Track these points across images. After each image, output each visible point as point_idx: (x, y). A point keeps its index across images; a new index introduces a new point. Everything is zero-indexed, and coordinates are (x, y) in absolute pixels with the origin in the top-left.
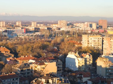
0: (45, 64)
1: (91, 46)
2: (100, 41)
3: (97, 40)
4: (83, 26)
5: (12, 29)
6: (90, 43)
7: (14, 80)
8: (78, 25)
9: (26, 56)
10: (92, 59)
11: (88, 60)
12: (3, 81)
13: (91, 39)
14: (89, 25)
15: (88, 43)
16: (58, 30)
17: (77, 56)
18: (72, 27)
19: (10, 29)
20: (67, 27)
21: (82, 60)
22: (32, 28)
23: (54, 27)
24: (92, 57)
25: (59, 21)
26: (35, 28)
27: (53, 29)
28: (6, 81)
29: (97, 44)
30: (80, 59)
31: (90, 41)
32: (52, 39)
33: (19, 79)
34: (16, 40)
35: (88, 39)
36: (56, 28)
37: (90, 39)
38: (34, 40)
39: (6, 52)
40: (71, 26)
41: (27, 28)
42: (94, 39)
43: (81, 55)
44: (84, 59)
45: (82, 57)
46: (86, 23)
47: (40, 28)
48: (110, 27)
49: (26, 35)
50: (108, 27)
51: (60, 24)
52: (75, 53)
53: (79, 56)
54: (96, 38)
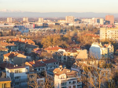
0: (77, 52)
1: (109, 38)
2: (117, 33)
3: (114, 32)
4: (90, 21)
5: (21, 25)
6: (108, 36)
7: (54, 64)
8: (85, 20)
9: (54, 47)
10: (113, 49)
11: (110, 50)
12: (47, 64)
13: (109, 31)
14: (96, 21)
15: (106, 36)
16: (66, 25)
17: (100, 46)
18: (80, 23)
19: (19, 25)
20: (75, 22)
21: (105, 49)
22: (40, 24)
23: (62, 22)
24: (113, 47)
25: (66, 17)
26: (43, 24)
27: (61, 24)
28: (49, 65)
29: (114, 37)
30: (103, 49)
31: (108, 34)
32: (63, 34)
33: (58, 63)
34: (29, 35)
35: (106, 31)
36: (64, 24)
37: (107, 31)
38: (46, 34)
39: (31, 43)
40: (78, 22)
41: (35, 23)
42: (112, 32)
43: (104, 45)
44: (107, 49)
45: (105, 47)
46: (93, 19)
47: (48, 23)
48: (117, 22)
49: (38, 30)
50: (115, 22)
51: (68, 20)
52: (99, 43)
53: (102, 46)
54: (114, 31)
